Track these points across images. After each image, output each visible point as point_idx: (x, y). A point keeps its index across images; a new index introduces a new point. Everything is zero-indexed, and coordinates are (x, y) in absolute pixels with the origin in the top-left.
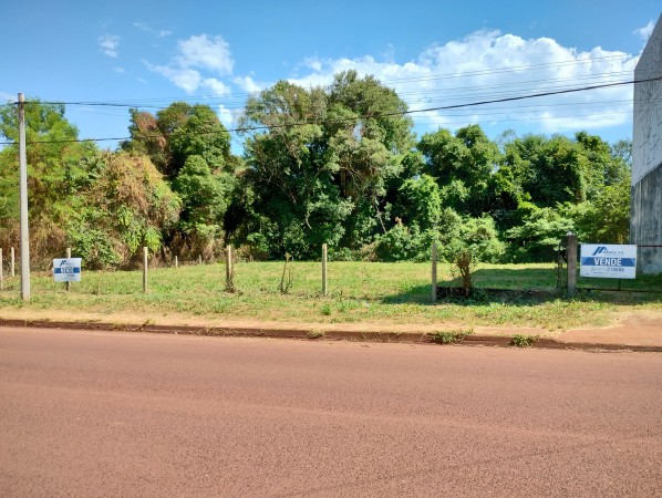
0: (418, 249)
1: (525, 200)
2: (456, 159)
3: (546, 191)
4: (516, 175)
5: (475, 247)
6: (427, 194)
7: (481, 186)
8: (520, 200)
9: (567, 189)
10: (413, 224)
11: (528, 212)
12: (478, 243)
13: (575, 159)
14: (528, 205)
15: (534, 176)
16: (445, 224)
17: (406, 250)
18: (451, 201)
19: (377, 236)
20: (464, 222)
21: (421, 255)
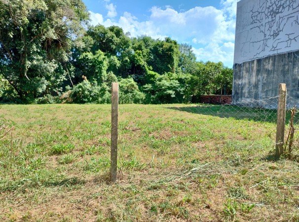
0: (98, 96)
1: (150, 69)
2: (113, 43)
3: (159, 66)
4: (144, 56)
5: (130, 95)
6: (101, 62)
7: (127, 61)
8: (147, 69)
9: (169, 66)
10: (94, 80)
11: (153, 76)
12: (131, 92)
13: (172, 50)
14: (153, 73)
15: (152, 58)
16: (109, 81)
17: (91, 96)
18: (112, 68)
19: (68, 87)
20: (119, 81)
21: (100, 99)
